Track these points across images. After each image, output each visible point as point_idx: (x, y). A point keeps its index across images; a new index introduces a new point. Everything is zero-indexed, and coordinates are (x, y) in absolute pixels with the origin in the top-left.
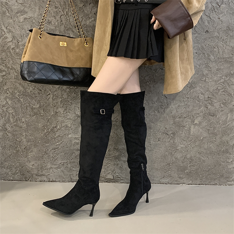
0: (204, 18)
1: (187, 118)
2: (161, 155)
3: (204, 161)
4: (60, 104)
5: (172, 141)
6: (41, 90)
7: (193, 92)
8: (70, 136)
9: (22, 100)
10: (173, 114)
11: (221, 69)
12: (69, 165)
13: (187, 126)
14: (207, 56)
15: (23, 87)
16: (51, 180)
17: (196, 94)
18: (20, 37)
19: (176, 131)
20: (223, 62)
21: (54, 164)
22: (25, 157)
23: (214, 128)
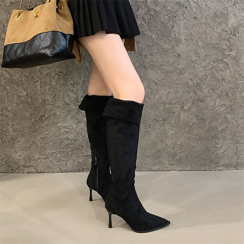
0: (192, 5)
1: (176, 104)
2: (152, 142)
3: (194, 147)
4: (48, 91)
5: (162, 128)
6: (28, 77)
7: (182, 78)
8: (59, 125)
9: (8, 87)
10: (163, 100)
11: (209, 55)
12: (58, 155)
13: (177, 112)
14: (195, 42)
15: (10, 74)
16: (39, 171)
17: (185, 80)
18: (6, 22)
19: (166, 117)
20: (210, 48)
21: (42, 155)
22: (11, 148)
23: (203, 113)
